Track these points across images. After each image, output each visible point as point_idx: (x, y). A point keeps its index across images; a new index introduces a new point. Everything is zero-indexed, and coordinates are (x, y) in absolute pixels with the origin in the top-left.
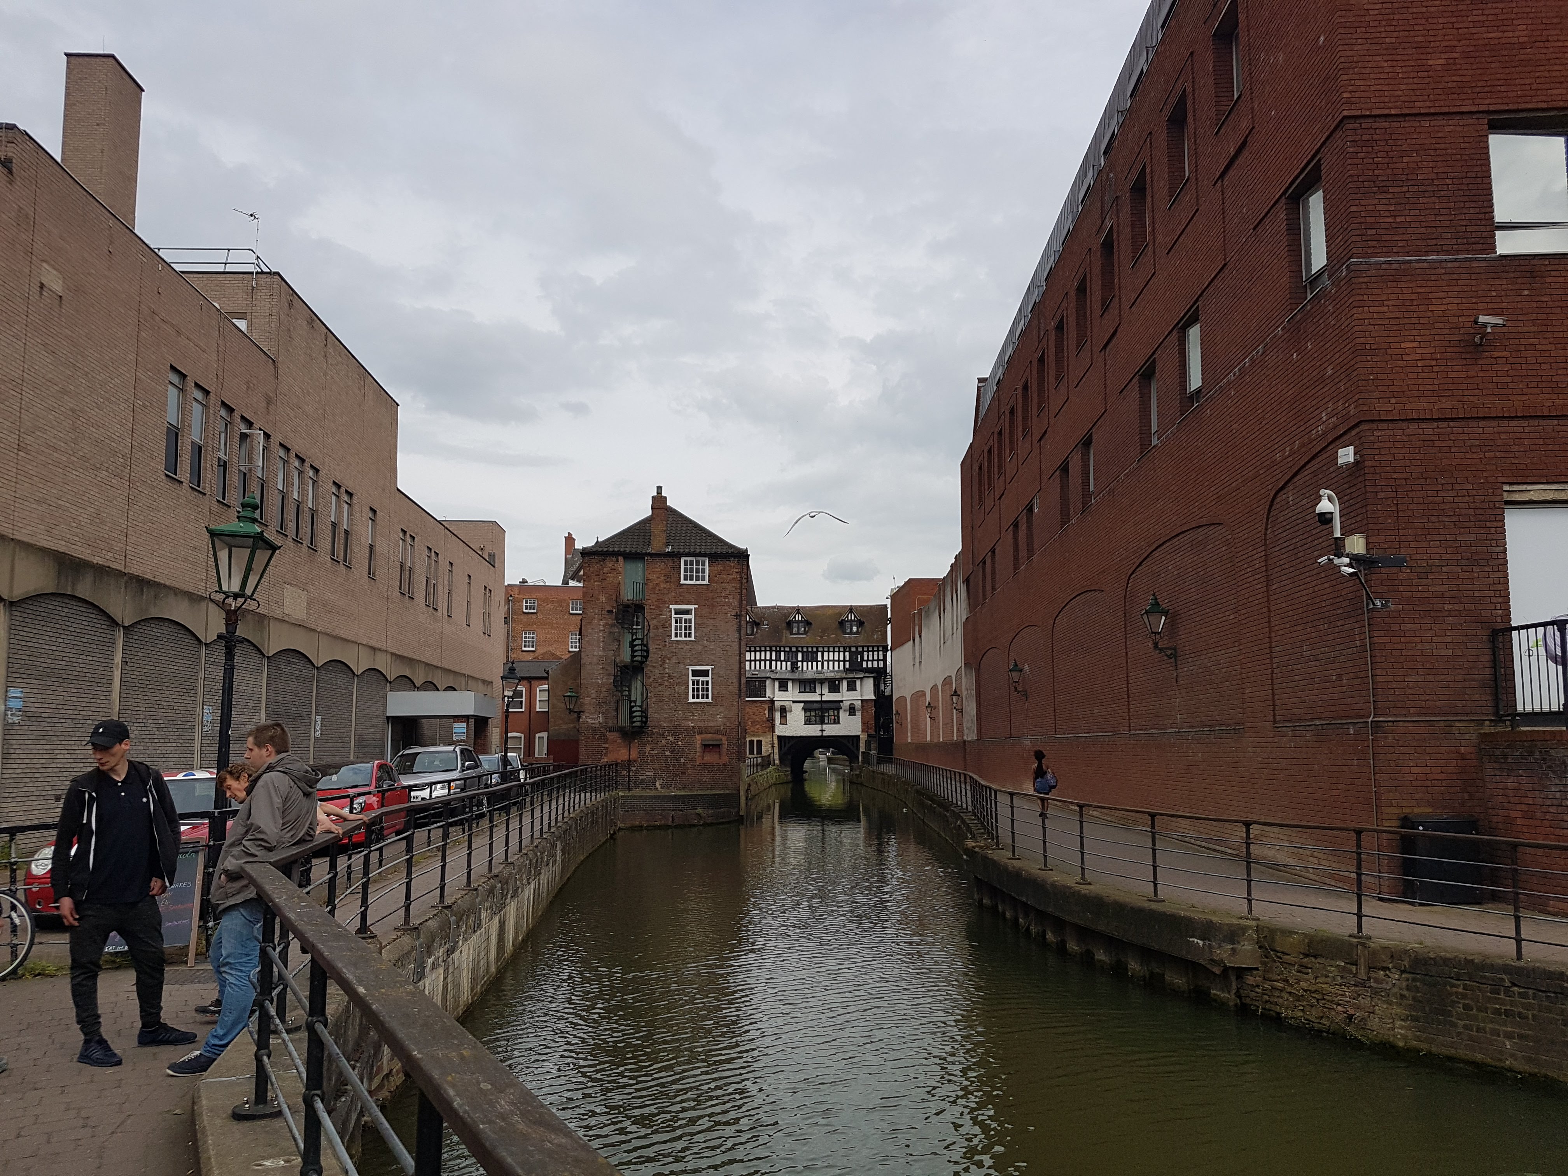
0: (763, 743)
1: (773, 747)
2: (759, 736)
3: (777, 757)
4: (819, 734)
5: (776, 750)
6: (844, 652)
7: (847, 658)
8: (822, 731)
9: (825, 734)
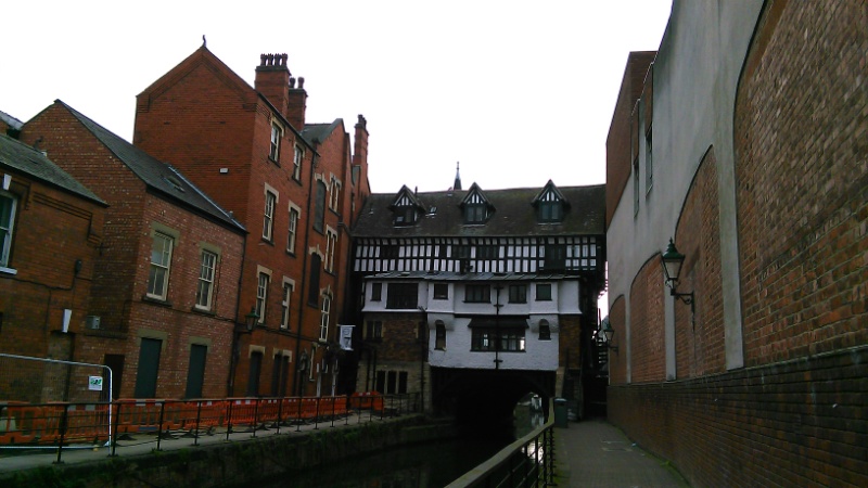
0: (409, 377)
1: (423, 384)
2: (403, 366)
3: (427, 398)
4: (493, 366)
5: (427, 389)
6: (538, 246)
7: (542, 255)
8: (497, 361)
9: (502, 366)
